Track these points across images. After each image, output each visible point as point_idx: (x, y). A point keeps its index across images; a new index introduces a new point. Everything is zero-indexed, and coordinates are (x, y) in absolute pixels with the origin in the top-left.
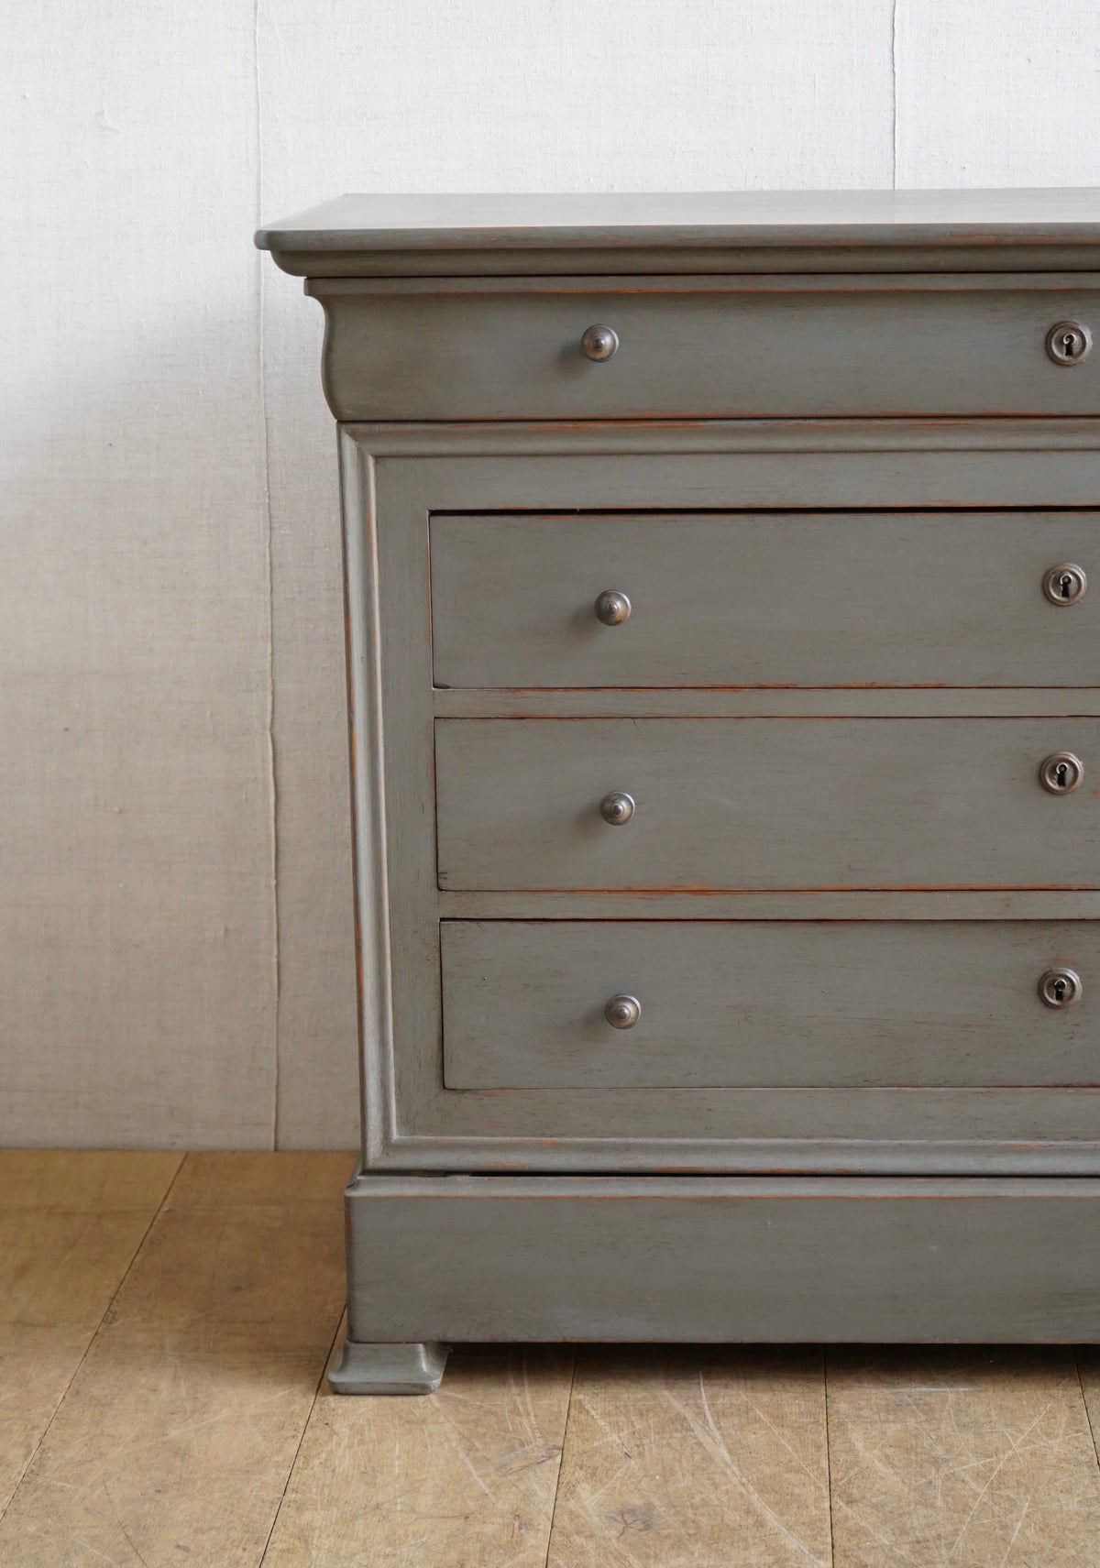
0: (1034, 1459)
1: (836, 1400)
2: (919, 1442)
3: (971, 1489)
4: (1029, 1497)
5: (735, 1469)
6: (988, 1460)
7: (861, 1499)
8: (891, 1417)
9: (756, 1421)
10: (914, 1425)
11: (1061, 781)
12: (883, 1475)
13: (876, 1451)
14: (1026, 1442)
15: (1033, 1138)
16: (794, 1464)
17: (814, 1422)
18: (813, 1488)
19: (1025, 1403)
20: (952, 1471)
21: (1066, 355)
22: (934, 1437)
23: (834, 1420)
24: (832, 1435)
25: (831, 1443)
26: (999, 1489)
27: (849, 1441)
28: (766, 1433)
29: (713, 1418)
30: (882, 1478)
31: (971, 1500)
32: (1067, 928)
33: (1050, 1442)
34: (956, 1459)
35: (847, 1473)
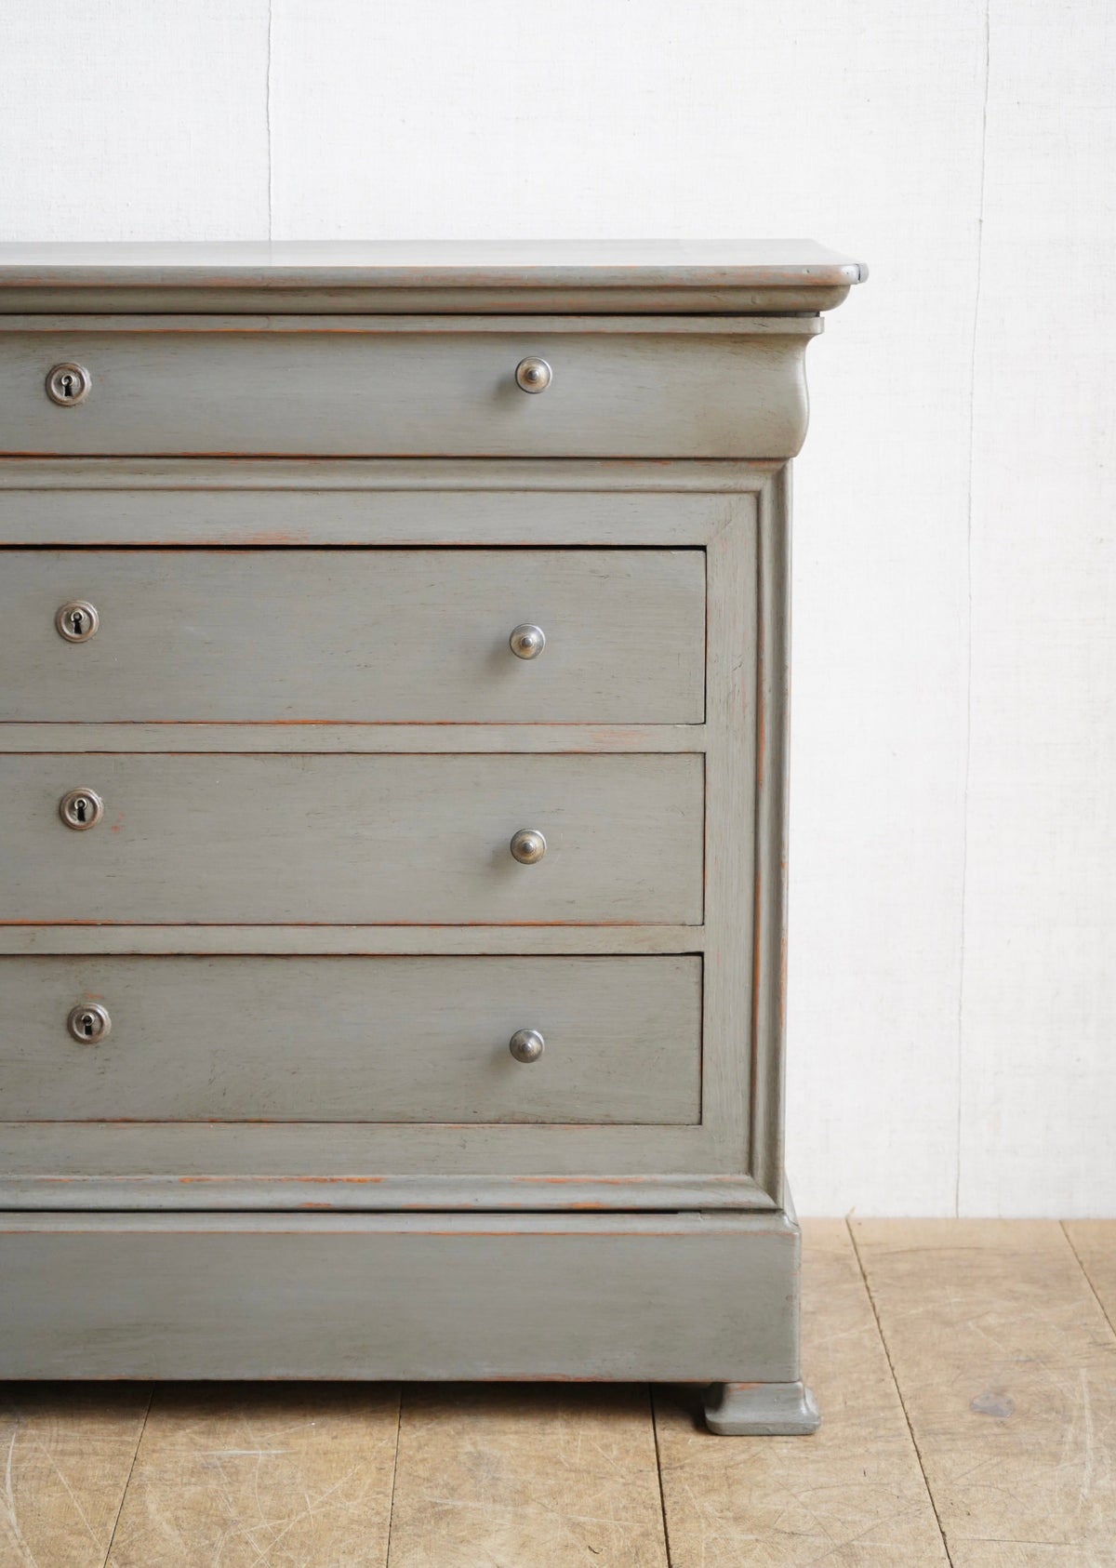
0: (326, 1521)
1: (144, 1463)
2: (214, 1504)
3: (253, 1551)
4: (309, 1558)
5: (18, 1531)
6: (279, 1522)
7: (137, 1561)
8: (193, 1480)
9: (55, 1484)
10: (215, 1487)
11: (81, 816)
12: (167, 1537)
13: (168, 1514)
14: (323, 1504)
15: (67, 1173)
16: (79, 1526)
17: (114, 1485)
18: (91, 1550)
19: (334, 1465)
20: (239, 1533)
21: (66, 395)
22: (231, 1499)
23: (135, 1482)
24: (128, 1497)
25: (125, 1505)
26: (281, 1549)
27: (144, 1503)
28: (62, 1496)
29: (12, 1480)
30: (165, 1540)
31: (249, 1561)
32: (94, 963)
33: (348, 1503)
34: (247, 1521)
35: (131, 1535)
